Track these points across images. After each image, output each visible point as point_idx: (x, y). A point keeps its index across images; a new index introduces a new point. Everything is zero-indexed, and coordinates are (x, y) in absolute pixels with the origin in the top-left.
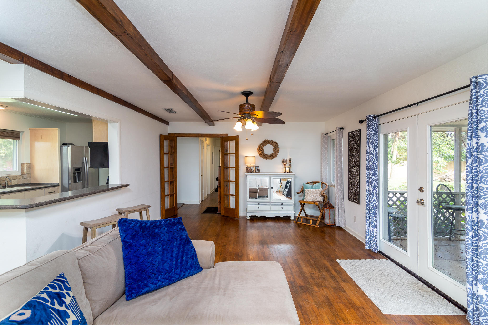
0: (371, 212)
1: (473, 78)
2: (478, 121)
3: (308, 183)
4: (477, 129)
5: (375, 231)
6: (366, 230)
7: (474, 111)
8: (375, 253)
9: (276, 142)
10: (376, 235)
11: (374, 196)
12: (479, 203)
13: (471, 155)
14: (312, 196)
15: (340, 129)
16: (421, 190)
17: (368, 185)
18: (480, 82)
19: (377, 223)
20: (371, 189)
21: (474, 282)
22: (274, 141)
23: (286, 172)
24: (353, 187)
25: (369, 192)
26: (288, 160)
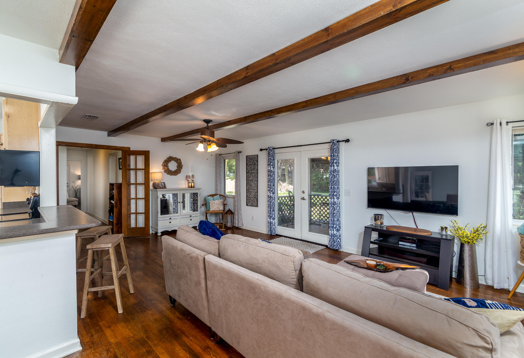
0: (271, 210)
1: (332, 140)
2: (334, 159)
3: (208, 196)
4: (333, 162)
5: (274, 222)
6: (268, 222)
7: (332, 155)
8: (275, 235)
9: (180, 159)
10: (275, 224)
11: (273, 199)
12: (334, 195)
13: (331, 174)
14: (216, 206)
15: (238, 152)
16: (303, 192)
17: (269, 193)
18: (334, 143)
19: (275, 216)
20: (272, 195)
21: (332, 229)
22: (178, 158)
23: (191, 187)
24: (252, 196)
25: (270, 197)
26: (191, 176)
